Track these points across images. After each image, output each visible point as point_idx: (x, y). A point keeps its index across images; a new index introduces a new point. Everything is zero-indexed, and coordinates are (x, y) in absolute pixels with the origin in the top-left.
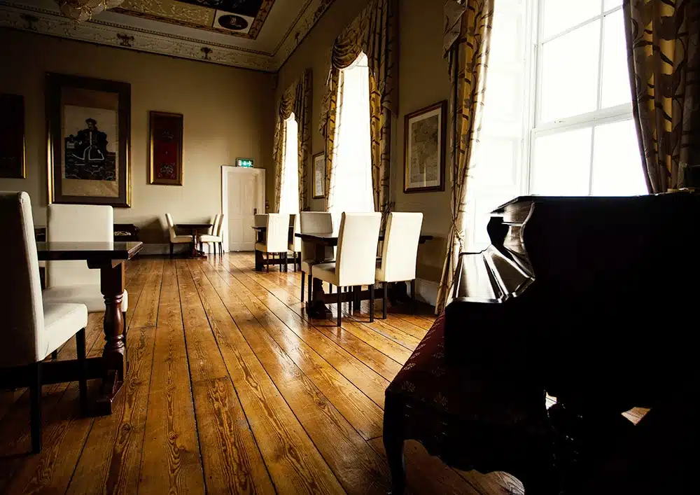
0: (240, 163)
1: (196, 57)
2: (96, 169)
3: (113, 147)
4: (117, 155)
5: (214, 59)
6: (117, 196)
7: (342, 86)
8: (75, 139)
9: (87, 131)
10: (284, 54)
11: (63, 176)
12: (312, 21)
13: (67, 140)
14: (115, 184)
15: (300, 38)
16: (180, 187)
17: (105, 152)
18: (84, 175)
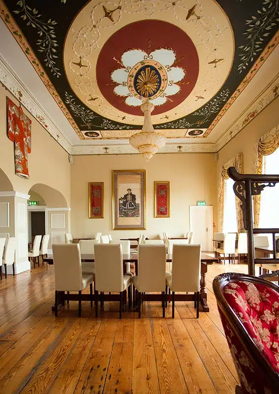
0: (199, 203)
1: (175, 152)
2: (132, 212)
3: (138, 201)
4: (140, 205)
5: (183, 151)
6: (140, 224)
7: (265, 164)
8: (123, 199)
9: (128, 194)
10: (222, 143)
11: (118, 216)
12: (241, 125)
13: (120, 199)
14: (139, 218)
15: (233, 135)
16: (169, 218)
17: (135, 203)
18: (126, 215)
